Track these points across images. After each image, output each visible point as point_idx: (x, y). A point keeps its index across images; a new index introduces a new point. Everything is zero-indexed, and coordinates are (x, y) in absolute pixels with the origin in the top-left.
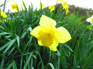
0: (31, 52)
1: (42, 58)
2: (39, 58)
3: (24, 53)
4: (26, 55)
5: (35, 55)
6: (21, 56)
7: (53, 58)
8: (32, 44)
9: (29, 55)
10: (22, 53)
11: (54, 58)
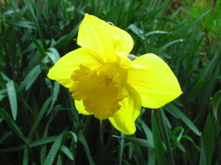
0: (57, 134)
1: (93, 154)
2: (85, 154)
3: (34, 139)
4: (40, 147)
5: (68, 147)
6: (23, 151)
7: (130, 157)
8: (59, 107)
9: (49, 146)
10: (27, 141)
11: (134, 154)
